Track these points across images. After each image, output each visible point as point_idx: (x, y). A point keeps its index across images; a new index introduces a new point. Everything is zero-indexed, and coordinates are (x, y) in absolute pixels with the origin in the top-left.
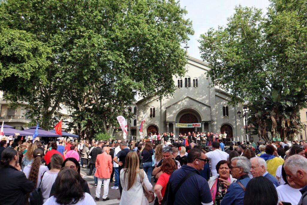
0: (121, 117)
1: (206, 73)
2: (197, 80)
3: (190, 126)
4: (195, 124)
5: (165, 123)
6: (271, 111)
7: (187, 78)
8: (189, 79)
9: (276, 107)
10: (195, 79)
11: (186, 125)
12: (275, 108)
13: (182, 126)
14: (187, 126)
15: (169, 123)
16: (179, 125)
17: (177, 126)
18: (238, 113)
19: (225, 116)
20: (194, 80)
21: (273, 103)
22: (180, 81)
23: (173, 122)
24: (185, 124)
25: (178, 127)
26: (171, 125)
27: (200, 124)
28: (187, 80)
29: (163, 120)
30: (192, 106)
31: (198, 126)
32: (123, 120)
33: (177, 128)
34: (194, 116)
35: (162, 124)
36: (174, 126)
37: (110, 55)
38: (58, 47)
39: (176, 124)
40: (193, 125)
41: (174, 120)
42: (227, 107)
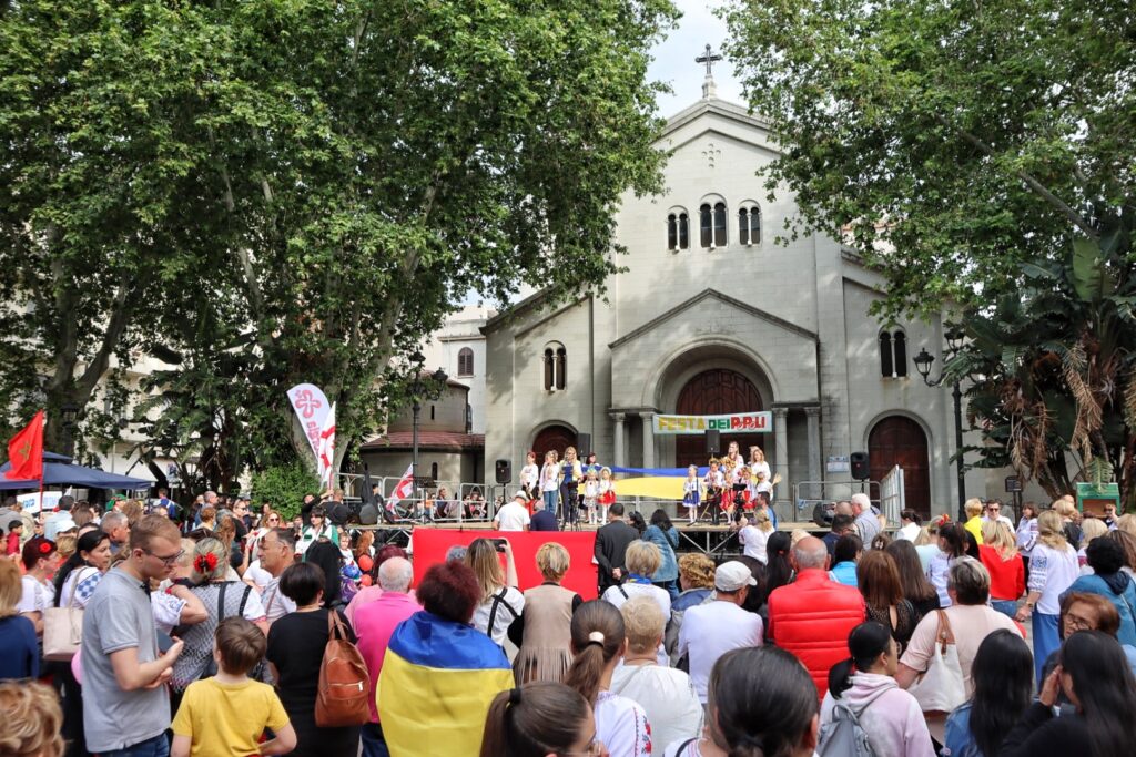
0: (306, 392)
1: (762, 169)
2: (755, 210)
3: (720, 424)
4: (741, 416)
5: (609, 413)
6: (1070, 346)
7: (713, 206)
8: (721, 206)
9: (1095, 325)
10: (749, 206)
11: (701, 420)
12: (1092, 333)
13: (684, 425)
14: (707, 425)
15: (622, 414)
16: (671, 425)
17: (661, 425)
18: (917, 361)
19: (891, 374)
20: (743, 211)
21: (1081, 303)
22: (678, 220)
23: (644, 409)
24: (697, 417)
25: (665, 431)
26: (634, 422)
27: (768, 415)
28: (713, 211)
29: (599, 402)
30: (728, 333)
31: (758, 426)
32: (319, 404)
33: (660, 436)
34: (747, 380)
35: (598, 418)
36: (647, 425)
37: (247, 100)
38: (23, 82)
39: (657, 417)
40: (735, 422)
41: (648, 402)
42: (900, 335)
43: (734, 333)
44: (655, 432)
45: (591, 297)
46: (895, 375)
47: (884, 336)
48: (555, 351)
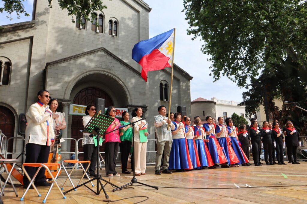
2: (116, 23)
7: (98, 14)
8: (102, 16)
10: (114, 20)
16: (79, 110)
17: (74, 110)
19: (163, 100)
20: (111, 21)
23: (65, 100)
25: (76, 113)
28: (98, 17)
36: (66, 109)
41: (68, 97)
42: (166, 85)
43: (112, 70)
44: (70, 113)
45: (31, 38)
46: (165, 100)
47: (161, 84)
48: (4, 62)
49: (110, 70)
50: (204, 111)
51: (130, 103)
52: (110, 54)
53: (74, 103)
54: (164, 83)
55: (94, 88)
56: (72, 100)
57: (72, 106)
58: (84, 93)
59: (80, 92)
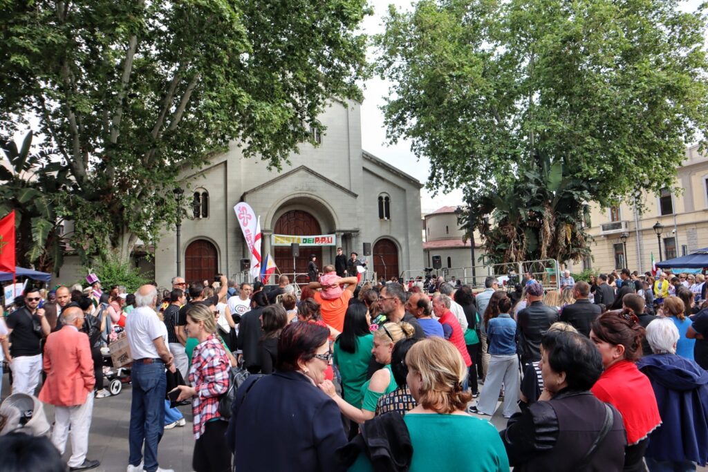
0: (244, 208)
3: (308, 241)
4: (320, 236)
11: (298, 239)
12: (550, 204)
13: (289, 240)
14: (302, 241)
16: (282, 240)
17: (276, 240)
19: (383, 218)
23: (266, 231)
24: (297, 237)
25: (279, 244)
27: (333, 236)
29: (231, 226)
31: (329, 242)
33: (276, 246)
35: (230, 235)
36: (267, 240)
40: (317, 240)
41: (268, 227)
42: (387, 199)
43: (315, 191)
44: (272, 244)
45: (226, 163)
46: (386, 218)
47: (380, 198)
48: (201, 193)
49: (312, 191)
50: (447, 227)
51: (338, 228)
52: (312, 172)
53: (275, 233)
54: (384, 196)
55: (296, 211)
56: (273, 230)
57: (274, 236)
58: (285, 219)
59: (281, 217)
